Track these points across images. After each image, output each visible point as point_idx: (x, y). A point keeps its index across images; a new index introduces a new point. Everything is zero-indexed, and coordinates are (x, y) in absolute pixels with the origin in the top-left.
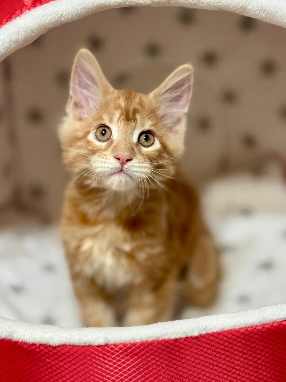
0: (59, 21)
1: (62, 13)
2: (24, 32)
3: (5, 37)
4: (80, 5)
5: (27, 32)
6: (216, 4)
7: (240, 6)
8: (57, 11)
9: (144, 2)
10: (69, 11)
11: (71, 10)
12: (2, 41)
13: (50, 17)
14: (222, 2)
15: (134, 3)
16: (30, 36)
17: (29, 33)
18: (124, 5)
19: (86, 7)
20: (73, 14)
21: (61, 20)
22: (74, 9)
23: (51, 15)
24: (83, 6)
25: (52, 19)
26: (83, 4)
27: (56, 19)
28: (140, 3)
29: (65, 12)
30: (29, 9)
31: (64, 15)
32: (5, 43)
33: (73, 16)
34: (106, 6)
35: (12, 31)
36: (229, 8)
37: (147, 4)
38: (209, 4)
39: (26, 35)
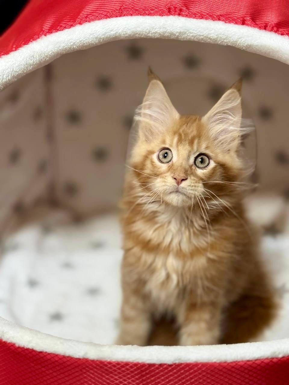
0: (72, 49)
1: (75, 42)
2: (39, 56)
3: (21, 59)
4: (92, 35)
5: (41, 57)
6: (222, 40)
7: (246, 44)
8: (70, 40)
9: (153, 35)
10: (81, 40)
11: (83, 39)
12: (19, 63)
13: (64, 44)
14: (228, 39)
15: (143, 36)
16: (44, 60)
17: (44, 58)
18: (134, 37)
19: (97, 37)
20: (85, 42)
21: (73, 47)
22: (86, 38)
23: (64, 42)
24: (95, 36)
25: (65, 46)
26: (94, 34)
27: (69, 46)
28: (149, 36)
29: (77, 40)
30: (45, 35)
31: (76, 43)
32: (21, 65)
33: (84, 44)
34: (116, 37)
35: (28, 54)
36: (235, 45)
37: (156, 37)
38: (216, 40)
39: (40, 60)
